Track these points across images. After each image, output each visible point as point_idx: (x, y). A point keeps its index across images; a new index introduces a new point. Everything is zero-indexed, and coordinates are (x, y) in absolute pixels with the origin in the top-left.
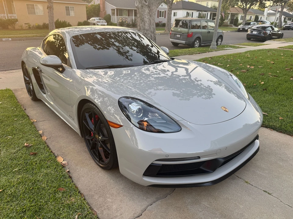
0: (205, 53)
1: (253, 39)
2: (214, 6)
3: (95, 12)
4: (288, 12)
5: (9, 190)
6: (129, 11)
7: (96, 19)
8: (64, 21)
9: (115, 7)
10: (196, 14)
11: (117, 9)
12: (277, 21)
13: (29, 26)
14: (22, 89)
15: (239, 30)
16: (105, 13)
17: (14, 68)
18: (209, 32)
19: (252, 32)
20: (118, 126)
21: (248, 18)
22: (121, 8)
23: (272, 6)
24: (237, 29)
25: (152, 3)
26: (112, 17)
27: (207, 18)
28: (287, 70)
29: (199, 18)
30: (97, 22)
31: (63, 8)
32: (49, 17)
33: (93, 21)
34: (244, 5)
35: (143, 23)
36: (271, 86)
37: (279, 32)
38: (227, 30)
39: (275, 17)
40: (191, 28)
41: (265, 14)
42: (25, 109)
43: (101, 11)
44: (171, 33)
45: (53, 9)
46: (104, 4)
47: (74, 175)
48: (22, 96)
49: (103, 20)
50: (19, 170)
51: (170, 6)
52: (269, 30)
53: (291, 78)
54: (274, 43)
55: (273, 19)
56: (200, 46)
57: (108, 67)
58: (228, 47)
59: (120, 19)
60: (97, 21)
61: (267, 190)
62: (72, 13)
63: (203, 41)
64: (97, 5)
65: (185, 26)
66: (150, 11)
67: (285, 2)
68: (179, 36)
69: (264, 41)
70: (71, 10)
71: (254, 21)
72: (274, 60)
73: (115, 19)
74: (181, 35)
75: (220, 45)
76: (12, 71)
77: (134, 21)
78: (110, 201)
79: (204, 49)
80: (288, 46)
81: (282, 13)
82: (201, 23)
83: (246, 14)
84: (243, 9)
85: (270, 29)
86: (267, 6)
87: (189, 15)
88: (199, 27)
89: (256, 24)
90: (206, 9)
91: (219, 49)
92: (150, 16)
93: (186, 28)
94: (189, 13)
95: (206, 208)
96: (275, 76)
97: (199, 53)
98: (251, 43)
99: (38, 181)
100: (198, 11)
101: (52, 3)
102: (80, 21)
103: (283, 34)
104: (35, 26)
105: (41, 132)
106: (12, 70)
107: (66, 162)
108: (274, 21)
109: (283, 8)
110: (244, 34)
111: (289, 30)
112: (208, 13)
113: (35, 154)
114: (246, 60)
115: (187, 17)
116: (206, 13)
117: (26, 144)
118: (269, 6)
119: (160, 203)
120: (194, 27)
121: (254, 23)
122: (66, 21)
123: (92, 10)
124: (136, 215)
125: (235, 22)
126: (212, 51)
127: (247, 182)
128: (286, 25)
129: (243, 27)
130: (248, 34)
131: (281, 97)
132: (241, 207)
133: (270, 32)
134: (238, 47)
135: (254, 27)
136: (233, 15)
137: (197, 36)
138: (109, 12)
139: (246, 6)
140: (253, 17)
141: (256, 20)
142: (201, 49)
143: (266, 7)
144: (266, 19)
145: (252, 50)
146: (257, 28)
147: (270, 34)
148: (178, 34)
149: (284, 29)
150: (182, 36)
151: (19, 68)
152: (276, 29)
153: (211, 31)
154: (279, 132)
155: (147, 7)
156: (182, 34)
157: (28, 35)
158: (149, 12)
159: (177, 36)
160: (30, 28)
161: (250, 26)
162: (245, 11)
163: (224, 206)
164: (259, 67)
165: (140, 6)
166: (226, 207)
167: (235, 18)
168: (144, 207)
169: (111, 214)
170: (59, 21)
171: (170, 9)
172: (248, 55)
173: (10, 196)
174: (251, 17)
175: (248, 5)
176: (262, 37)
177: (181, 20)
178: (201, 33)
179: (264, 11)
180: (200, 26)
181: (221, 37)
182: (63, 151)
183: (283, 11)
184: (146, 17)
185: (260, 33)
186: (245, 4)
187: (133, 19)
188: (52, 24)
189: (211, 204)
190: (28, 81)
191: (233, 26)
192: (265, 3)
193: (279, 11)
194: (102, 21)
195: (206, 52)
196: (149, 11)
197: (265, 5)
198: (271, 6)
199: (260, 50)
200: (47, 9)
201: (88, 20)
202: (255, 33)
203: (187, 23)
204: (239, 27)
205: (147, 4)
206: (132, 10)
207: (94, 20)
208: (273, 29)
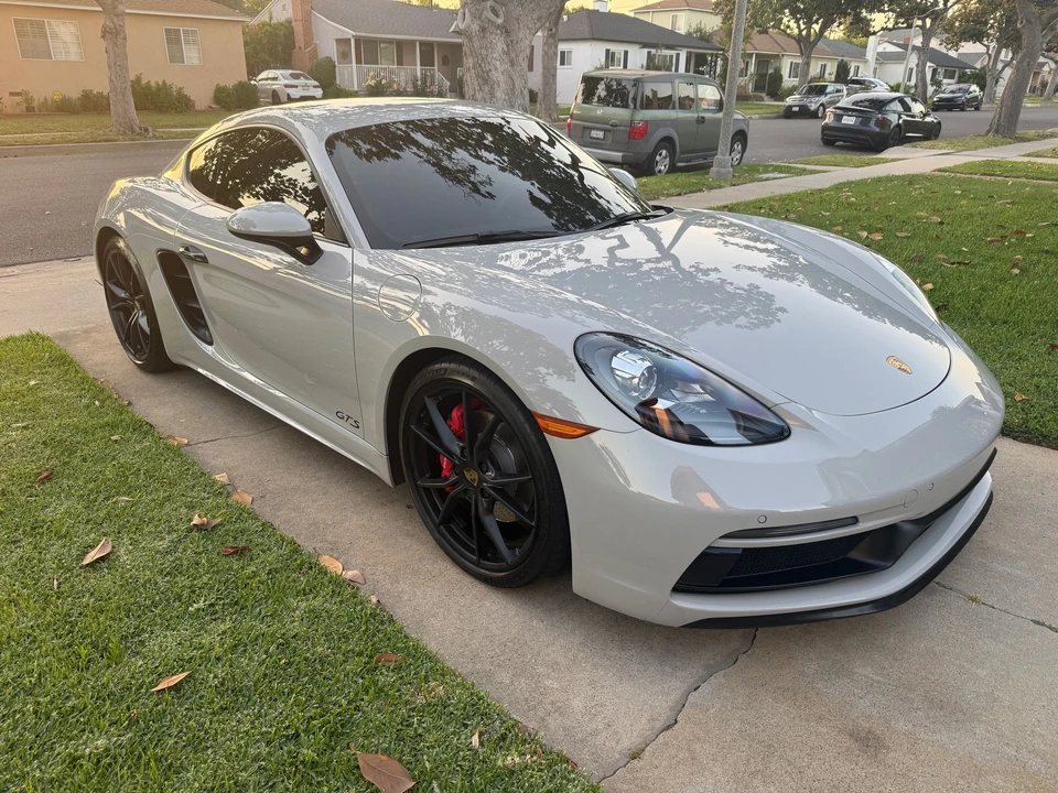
0: (699, 194)
1: (845, 141)
2: (699, 30)
3: (274, 48)
4: (945, 51)
5: (209, 672)
6: (400, 44)
7: (280, 77)
8: (161, 83)
9: (349, 33)
10: (638, 57)
11: (358, 40)
12: (909, 80)
13: (29, 100)
14: (86, 331)
15: (789, 114)
16: (315, 51)
17: (14, 260)
18: (701, 120)
19: (838, 117)
20: (581, 431)
21: (814, 70)
22: (368, 35)
23: (894, 28)
24: (782, 111)
25: (517, 19)
26: (339, 68)
27: (677, 70)
28: (992, 241)
29: (648, 68)
30: (286, 86)
31: (157, 33)
32: (110, 67)
33: (269, 82)
34: (803, 27)
35: (486, 88)
36: (960, 295)
37: (928, 119)
38: (750, 111)
39: (903, 66)
40: (642, 108)
41: (870, 55)
42: (130, 404)
43: (297, 45)
44: (569, 125)
45: (125, 39)
46: (307, 21)
47: (403, 613)
48: (98, 358)
49: (307, 78)
50: (212, 605)
51: (551, 30)
52: (894, 112)
53: (1013, 267)
54: (916, 155)
55: (897, 72)
56: (673, 169)
57: (476, 238)
58: (769, 172)
59: (371, 74)
60: (287, 82)
61: (1042, 618)
62: (191, 55)
63: (682, 152)
64: (282, 24)
65: (616, 100)
66: (511, 45)
67: (933, 16)
68: (600, 134)
69: (880, 151)
70: (187, 42)
71: (835, 82)
72: (938, 211)
73: (350, 73)
74: (605, 131)
75: (739, 163)
76: (9, 269)
77: (419, 83)
78: (556, 685)
79: (693, 178)
80: (965, 164)
81: (924, 52)
82: (673, 88)
83: (809, 57)
84: (799, 39)
85: (897, 106)
86: (876, 29)
87: (613, 60)
88: (666, 103)
89: (845, 92)
90: (669, 39)
91: (739, 177)
92: (512, 65)
93: (623, 107)
94: (613, 54)
95: (875, 684)
96: (959, 263)
97: (680, 195)
98: (840, 156)
99: (294, 637)
100: (645, 45)
101: (122, 15)
102: (222, 84)
103: (939, 123)
104: (49, 102)
105: (222, 478)
106: (7, 266)
107: (355, 572)
108: (901, 81)
109: (927, 34)
110: (813, 128)
111: (950, 110)
112: (678, 55)
113: (239, 552)
114: (847, 213)
115: (607, 67)
116: (674, 53)
117: (196, 520)
118: (883, 29)
119: (723, 680)
120: (649, 103)
121: (839, 86)
122: (168, 82)
123: (265, 41)
124: (659, 725)
125: (770, 84)
126: (720, 187)
127: (974, 600)
128: (941, 95)
129: (801, 103)
130: (826, 124)
131: (1002, 330)
132: (982, 673)
133: (900, 118)
134: (803, 172)
135: (845, 102)
136: (763, 61)
137: (661, 133)
138: (329, 49)
139: (809, 28)
140: (832, 68)
141: (842, 75)
142: (682, 178)
143: (874, 33)
144: (875, 73)
145: (853, 179)
146: (855, 103)
147: (898, 125)
148: (594, 129)
149: (937, 107)
150: (610, 136)
151: (35, 259)
152: (918, 108)
153: (707, 115)
154: (1021, 441)
155: (499, 32)
156: (609, 127)
157: (29, 138)
158: (506, 49)
159: (594, 134)
160: (30, 109)
161: (823, 99)
162: (806, 45)
163: (929, 676)
164: (899, 234)
165: (475, 27)
166: (936, 677)
167: (771, 71)
168: (675, 696)
169: (574, 728)
170: (144, 82)
171: (551, 41)
172: (848, 197)
173: (220, 690)
174: (824, 67)
175: (815, 26)
176: (873, 135)
177: (602, 79)
178: (675, 123)
179: (865, 46)
180: (670, 96)
181: (741, 136)
182: (330, 538)
183: (928, 45)
184: (496, 69)
185: (866, 121)
186: (804, 23)
187: (415, 77)
188: (123, 96)
189: (885, 672)
190: (124, 300)
191: (766, 98)
192: (869, 17)
193: (914, 48)
194: (302, 81)
195: (701, 190)
196: (508, 46)
197: (869, 25)
198: (890, 30)
199: (879, 180)
200: (103, 37)
201: (250, 80)
202: (849, 121)
203: (624, 88)
204: (789, 101)
205: (500, 21)
206: (413, 43)
207: (275, 79)
208: (907, 108)
